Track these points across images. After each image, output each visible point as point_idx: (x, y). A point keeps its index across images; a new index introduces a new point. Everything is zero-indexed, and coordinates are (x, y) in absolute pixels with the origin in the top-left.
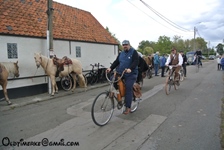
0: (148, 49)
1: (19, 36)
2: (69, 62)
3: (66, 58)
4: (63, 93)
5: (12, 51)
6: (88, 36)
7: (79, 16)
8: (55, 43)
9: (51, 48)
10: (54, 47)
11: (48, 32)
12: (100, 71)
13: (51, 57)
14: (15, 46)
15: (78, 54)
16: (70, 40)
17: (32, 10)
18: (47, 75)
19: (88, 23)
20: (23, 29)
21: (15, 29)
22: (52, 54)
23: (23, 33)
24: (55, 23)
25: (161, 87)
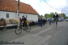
0: (47, 16)
5: (8, 16)
6: (29, 12)
7: (27, 6)
9: (19, 15)
10: (20, 15)
11: (18, 11)
13: (19, 18)
14: (8, 14)
16: (24, 13)
17: (13, 4)
18: (17, 23)
19: (29, 8)
20: (11, 10)
21: (9, 9)
22: (19, 17)
23: (11, 11)
24: (20, 8)
25: (51, 28)
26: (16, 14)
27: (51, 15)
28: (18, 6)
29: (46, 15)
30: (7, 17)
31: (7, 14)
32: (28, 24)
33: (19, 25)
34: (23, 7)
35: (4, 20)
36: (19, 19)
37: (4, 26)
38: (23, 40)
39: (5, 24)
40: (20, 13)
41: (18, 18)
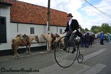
1: (35, 24)
2: (58, 36)
3: (57, 34)
5: (32, 31)
6: (66, 24)
7: (61, 15)
8: (51, 27)
9: (49, 30)
11: (47, 22)
13: (49, 34)
14: (33, 28)
15: (61, 32)
16: (57, 26)
17: (41, 12)
19: (65, 18)
21: (34, 21)
22: (49, 32)
23: (37, 23)
24: (51, 18)
25: (103, 50)
27: (102, 27)
28: (48, 14)
29: (94, 28)
30: (31, 33)
31: (31, 28)
33: (50, 45)
34: (55, 17)
35: (28, 37)
37: (27, 47)
38: (56, 70)
39: (28, 44)
40: (51, 25)
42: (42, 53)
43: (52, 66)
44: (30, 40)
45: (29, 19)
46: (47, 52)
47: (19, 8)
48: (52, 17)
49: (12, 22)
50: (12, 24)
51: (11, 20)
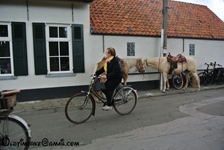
1: (137, 35)
2: (183, 60)
3: (180, 56)
4: (174, 91)
5: (131, 50)
6: (204, 32)
7: (194, 11)
8: (169, 41)
9: (165, 46)
10: (168, 45)
11: (162, 31)
12: (216, 70)
14: (133, 45)
15: (192, 52)
16: (184, 38)
17: (147, 10)
18: (159, 72)
19: (203, 18)
20: (141, 29)
21: (134, 29)
23: (140, 33)
24: (169, 21)
26: (157, 44)
28: (163, 13)
30: (129, 55)
31: (129, 45)
32: (196, 75)
33: (166, 80)
36: (165, 58)
40: (169, 37)
41: (162, 57)
42: (149, 94)
43: (171, 123)
44: (126, 69)
45: (125, 26)
46: (160, 94)
47: (104, 5)
48: (172, 19)
49: (93, 34)
50: (93, 36)
51: (91, 29)
